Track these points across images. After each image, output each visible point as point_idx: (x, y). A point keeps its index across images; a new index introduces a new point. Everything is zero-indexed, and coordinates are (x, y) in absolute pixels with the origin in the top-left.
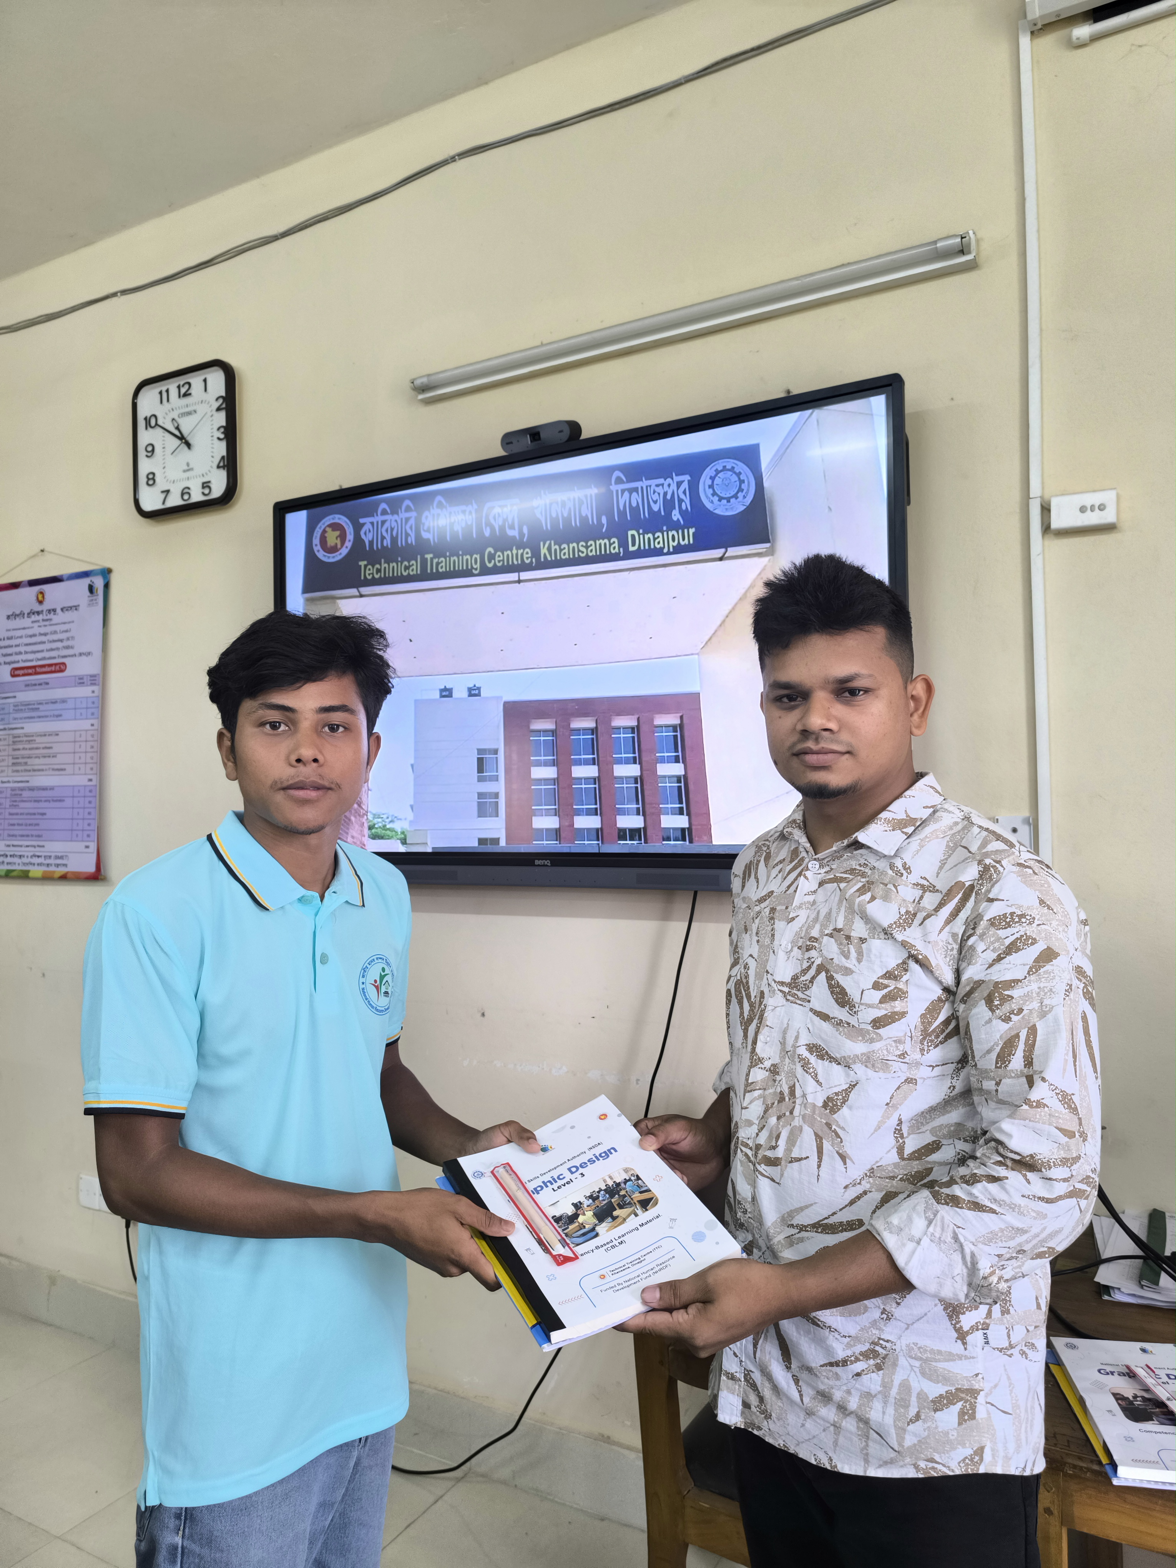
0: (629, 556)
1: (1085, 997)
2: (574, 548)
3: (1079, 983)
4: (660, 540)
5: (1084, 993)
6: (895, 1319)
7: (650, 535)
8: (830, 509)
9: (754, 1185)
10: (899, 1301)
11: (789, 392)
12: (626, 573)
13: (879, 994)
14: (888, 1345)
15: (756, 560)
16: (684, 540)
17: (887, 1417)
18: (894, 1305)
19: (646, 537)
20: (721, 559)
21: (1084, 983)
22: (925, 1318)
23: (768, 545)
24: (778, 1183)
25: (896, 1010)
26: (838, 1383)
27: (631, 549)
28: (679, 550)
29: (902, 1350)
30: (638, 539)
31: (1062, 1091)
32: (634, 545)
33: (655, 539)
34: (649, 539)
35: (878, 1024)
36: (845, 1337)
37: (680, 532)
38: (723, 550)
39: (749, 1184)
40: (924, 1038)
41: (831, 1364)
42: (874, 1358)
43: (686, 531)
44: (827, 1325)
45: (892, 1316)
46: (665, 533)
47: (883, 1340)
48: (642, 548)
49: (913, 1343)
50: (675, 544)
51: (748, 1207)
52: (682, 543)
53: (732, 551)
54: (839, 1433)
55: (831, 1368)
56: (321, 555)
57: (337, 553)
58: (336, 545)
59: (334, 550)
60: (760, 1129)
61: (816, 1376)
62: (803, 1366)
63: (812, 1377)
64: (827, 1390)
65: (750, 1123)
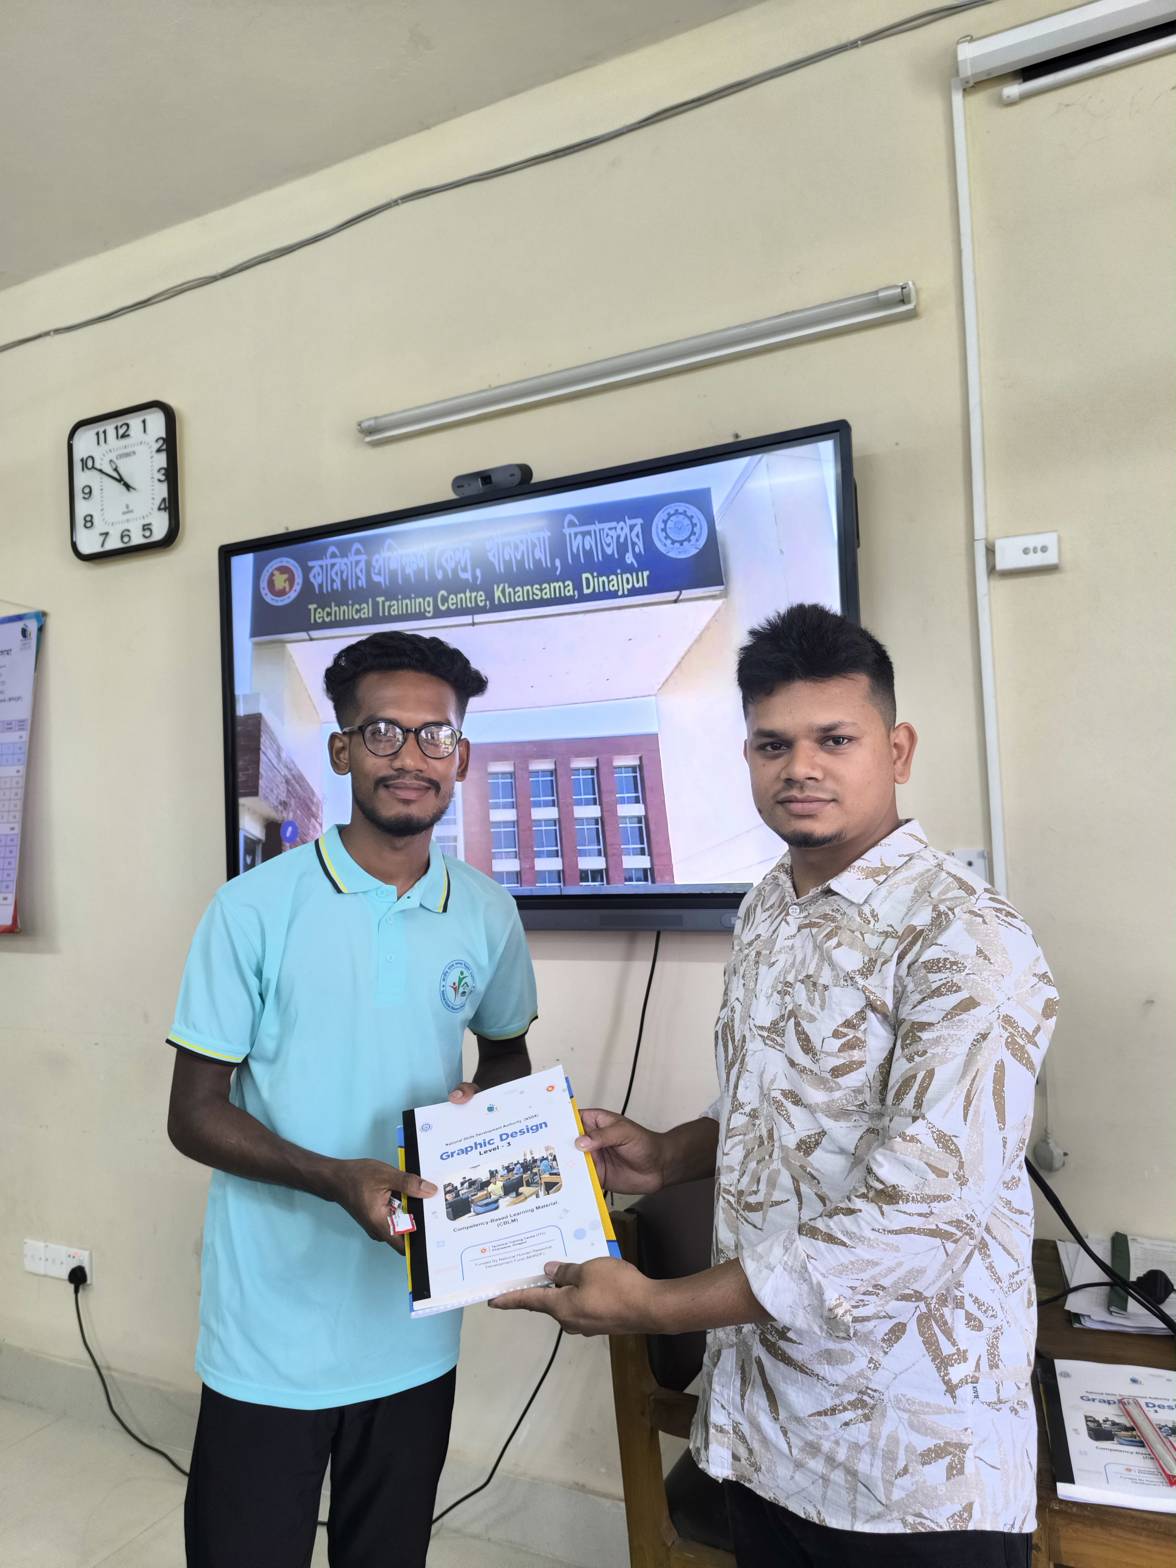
0: (583, 598)
1: (1008, 1046)
2: (528, 591)
3: (1002, 1031)
4: (615, 583)
5: (1007, 1042)
6: (883, 1369)
7: (605, 578)
8: (781, 551)
9: (736, 1231)
10: (886, 1350)
11: (737, 437)
12: (581, 616)
13: (837, 1043)
14: (876, 1395)
15: (710, 602)
16: (638, 582)
17: (874, 1471)
18: (882, 1354)
19: (601, 579)
20: (676, 601)
21: (1010, 1033)
22: (913, 1368)
23: (721, 587)
25: (855, 1059)
26: (826, 1433)
27: (586, 591)
28: (633, 592)
29: (889, 1401)
30: (592, 582)
31: (938, 1130)
32: (588, 587)
33: (609, 582)
34: (603, 582)
35: (836, 1073)
37: (634, 575)
38: (677, 593)
39: (731, 1232)
41: (820, 1413)
42: (863, 1408)
43: (640, 574)
44: (814, 1373)
45: (879, 1365)
46: (619, 576)
47: (871, 1389)
48: (597, 590)
49: (902, 1395)
50: (630, 586)
52: (637, 586)
53: (686, 593)
54: (828, 1485)
55: (819, 1418)
56: (269, 598)
57: (286, 597)
58: (285, 588)
59: (282, 593)
60: (741, 1175)
61: (805, 1426)
62: (790, 1416)
63: (801, 1427)
64: (815, 1441)
65: (731, 1169)
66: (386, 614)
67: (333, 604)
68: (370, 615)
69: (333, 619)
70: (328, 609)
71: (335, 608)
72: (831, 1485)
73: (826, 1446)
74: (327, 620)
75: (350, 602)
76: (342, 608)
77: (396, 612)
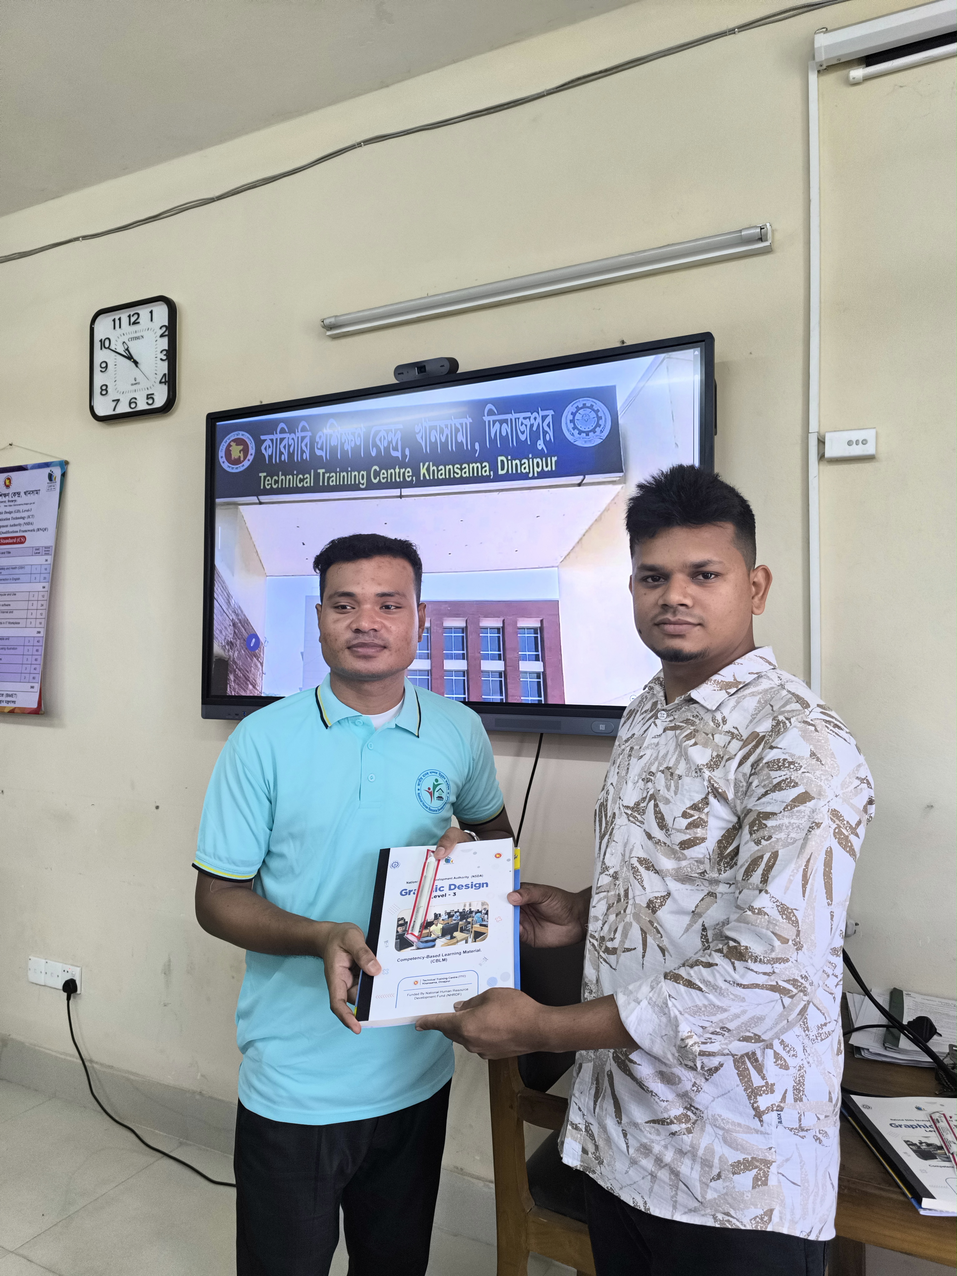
0: (498, 480)
1: (835, 836)
2: (450, 469)
3: (831, 823)
4: (526, 466)
5: (834, 833)
6: (704, 1092)
7: (518, 461)
9: (598, 969)
10: (707, 1078)
11: (623, 342)
13: (685, 822)
14: (698, 1112)
16: (547, 466)
17: (694, 1172)
18: (703, 1080)
19: (514, 462)
20: (580, 485)
21: (837, 824)
22: (728, 1094)
23: (621, 475)
24: (614, 969)
25: (698, 835)
26: (658, 1138)
27: (500, 472)
28: (542, 476)
29: (708, 1118)
30: (507, 464)
31: (782, 904)
32: (503, 469)
33: (521, 465)
34: (516, 465)
35: (683, 846)
36: (664, 1101)
37: (544, 459)
38: (581, 477)
39: (594, 969)
40: (721, 860)
41: (654, 1122)
42: (686, 1122)
43: (549, 459)
44: (650, 1090)
45: (701, 1089)
46: (531, 460)
47: (694, 1107)
48: (510, 472)
49: (718, 1115)
50: (540, 470)
51: (593, 988)
52: (546, 469)
53: (589, 478)
54: (655, 1181)
55: (652, 1125)
56: (226, 466)
57: (241, 465)
58: (240, 457)
59: (237, 462)
60: (604, 924)
61: (641, 1130)
62: (631, 1122)
63: (638, 1131)
64: (648, 1144)
65: (596, 919)
67: (280, 473)
68: (312, 485)
71: (282, 477)
72: (657, 1181)
73: (656, 1149)
75: (295, 473)
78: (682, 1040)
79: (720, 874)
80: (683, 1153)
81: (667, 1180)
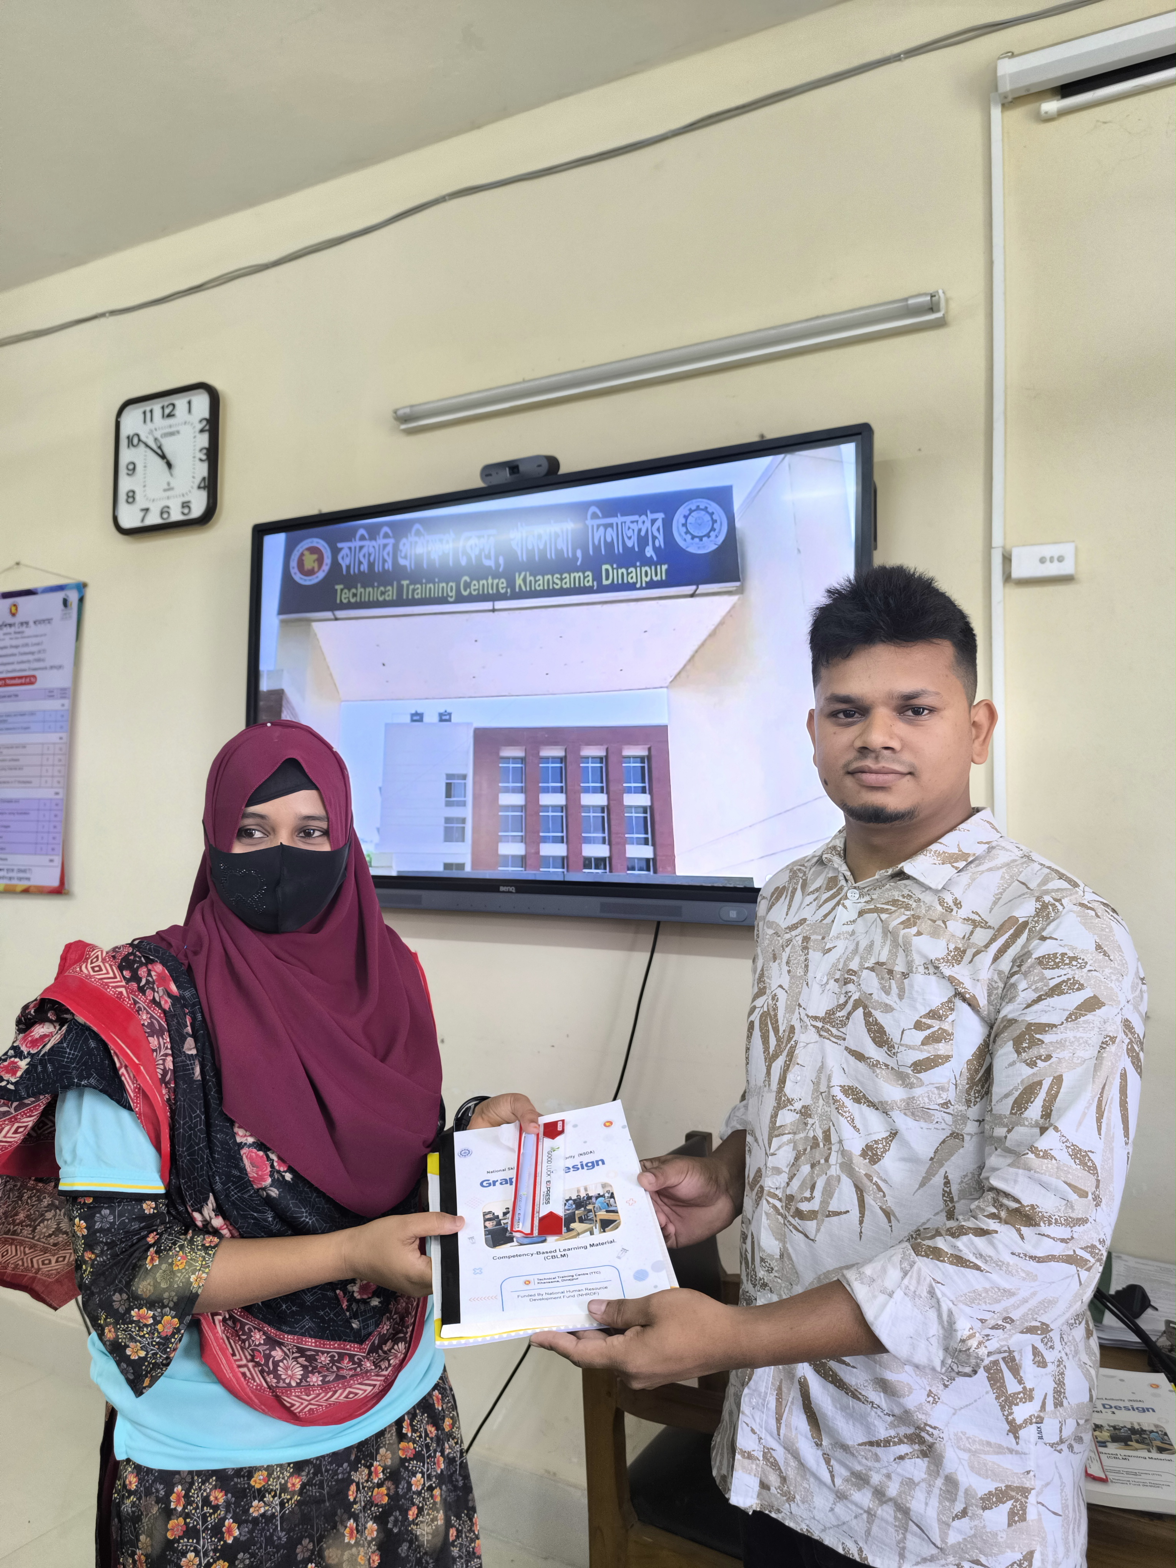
0: (603, 589)
1: (1129, 1055)
2: (548, 580)
3: (1124, 1037)
4: (633, 575)
5: (1128, 1050)
7: (624, 570)
9: (783, 1240)
10: (947, 1383)
13: (922, 1035)
14: (935, 1432)
16: (656, 575)
17: (930, 1509)
18: (941, 1387)
19: (620, 571)
20: (692, 596)
21: (1130, 1039)
22: (975, 1404)
23: (738, 584)
24: (813, 1239)
25: (941, 1052)
26: (877, 1465)
27: (605, 582)
28: (651, 585)
29: (950, 1439)
31: (1073, 1145)
32: (607, 579)
33: (628, 574)
34: (622, 574)
35: (919, 1068)
36: (889, 1415)
37: (653, 568)
38: (695, 587)
39: (777, 1239)
40: (971, 1088)
41: (871, 1444)
42: (919, 1443)
43: (659, 567)
44: (869, 1400)
45: (939, 1399)
46: (638, 569)
47: (929, 1425)
48: (616, 582)
49: (962, 1432)
50: (648, 579)
51: (775, 1264)
52: (655, 579)
53: (703, 588)
54: (873, 1521)
55: (870, 1448)
56: (298, 577)
57: (314, 577)
58: (313, 568)
59: (311, 573)
60: (791, 1178)
61: (853, 1455)
62: (836, 1443)
63: (848, 1456)
64: (864, 1472)
65: (777, 1171)
66: (410, 597)
67: (359, 585)
68: (395, 598)
69: (358, 600)
70: (354, 590)
71: (360, 590)
72: (876, 1521)
73: (876, 1479)
74: (353, 600)
75: (376, 584)
76: (367, 590)
77: (419, 596)
78: (963, 1341)
79: (969, 1106)
80: (913, 1482)
81: (891, 1519)
